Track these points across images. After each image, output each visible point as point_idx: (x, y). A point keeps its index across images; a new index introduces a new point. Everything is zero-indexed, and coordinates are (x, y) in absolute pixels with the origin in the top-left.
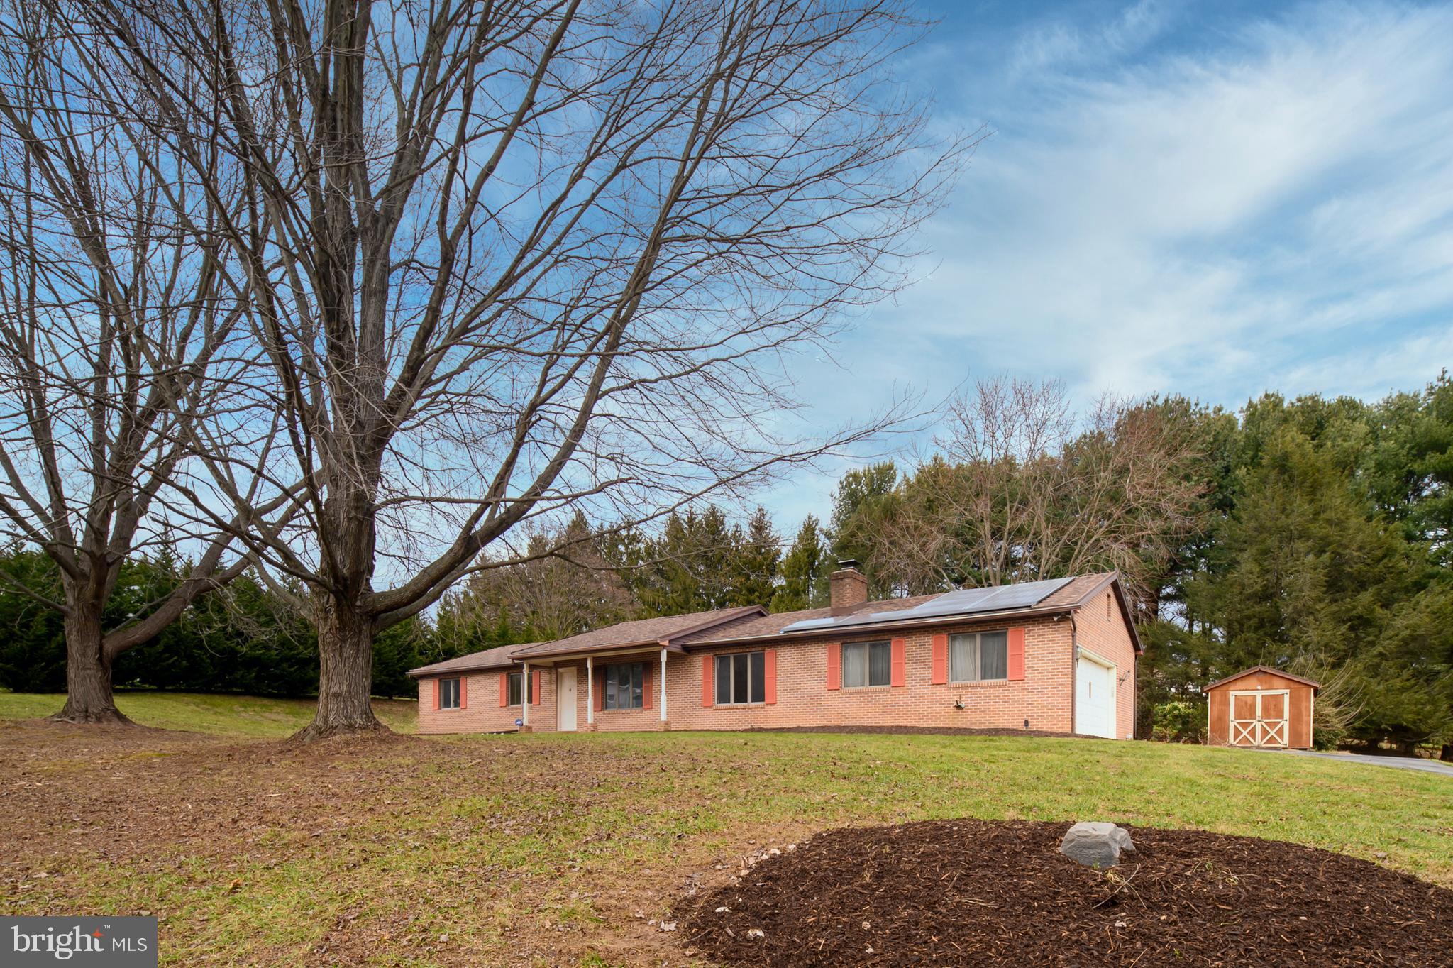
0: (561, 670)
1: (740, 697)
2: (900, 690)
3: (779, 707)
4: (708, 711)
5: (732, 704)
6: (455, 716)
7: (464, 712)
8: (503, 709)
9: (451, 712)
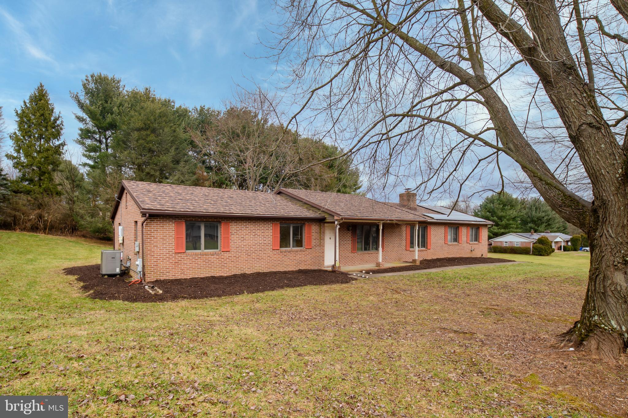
3: (431, 250)
4: (408, 252)
6: (213, 259)
7: (227, 255)
8: (275, 252)
9: (206, 254)
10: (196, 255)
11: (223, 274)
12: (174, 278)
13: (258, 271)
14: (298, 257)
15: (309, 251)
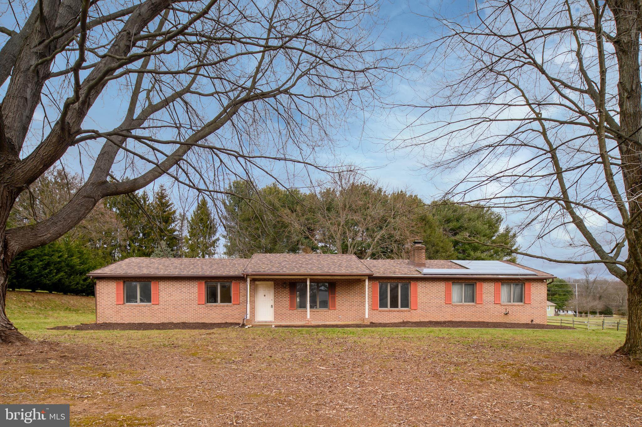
0: (257, 283)
1: (394, 304)
2: (480, 306)
3: (419, 311)
4: (375, 312)
5: (389, 308)
6: (145, 309)
7: (156, 307)
8: (201, 306)
9: (139, 306)
10: (132, 306)
11: (153, 322)
12: (115, 322)
13: (184, 321)
14: (224, 311)
15: (237, 306)
